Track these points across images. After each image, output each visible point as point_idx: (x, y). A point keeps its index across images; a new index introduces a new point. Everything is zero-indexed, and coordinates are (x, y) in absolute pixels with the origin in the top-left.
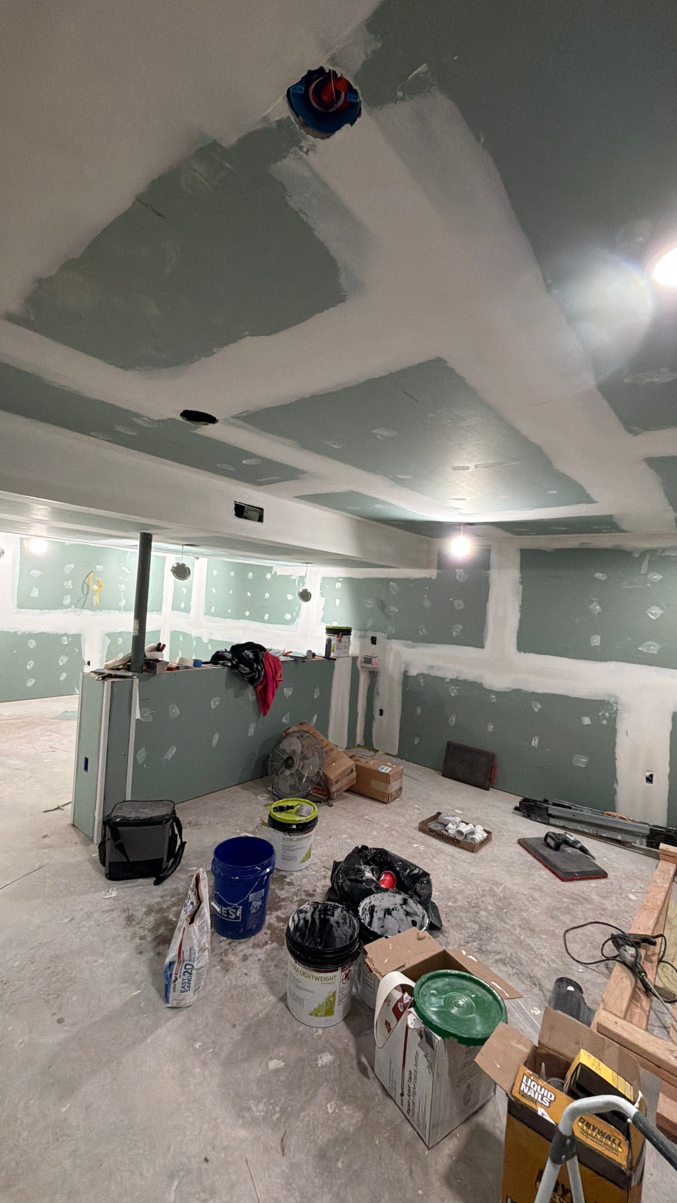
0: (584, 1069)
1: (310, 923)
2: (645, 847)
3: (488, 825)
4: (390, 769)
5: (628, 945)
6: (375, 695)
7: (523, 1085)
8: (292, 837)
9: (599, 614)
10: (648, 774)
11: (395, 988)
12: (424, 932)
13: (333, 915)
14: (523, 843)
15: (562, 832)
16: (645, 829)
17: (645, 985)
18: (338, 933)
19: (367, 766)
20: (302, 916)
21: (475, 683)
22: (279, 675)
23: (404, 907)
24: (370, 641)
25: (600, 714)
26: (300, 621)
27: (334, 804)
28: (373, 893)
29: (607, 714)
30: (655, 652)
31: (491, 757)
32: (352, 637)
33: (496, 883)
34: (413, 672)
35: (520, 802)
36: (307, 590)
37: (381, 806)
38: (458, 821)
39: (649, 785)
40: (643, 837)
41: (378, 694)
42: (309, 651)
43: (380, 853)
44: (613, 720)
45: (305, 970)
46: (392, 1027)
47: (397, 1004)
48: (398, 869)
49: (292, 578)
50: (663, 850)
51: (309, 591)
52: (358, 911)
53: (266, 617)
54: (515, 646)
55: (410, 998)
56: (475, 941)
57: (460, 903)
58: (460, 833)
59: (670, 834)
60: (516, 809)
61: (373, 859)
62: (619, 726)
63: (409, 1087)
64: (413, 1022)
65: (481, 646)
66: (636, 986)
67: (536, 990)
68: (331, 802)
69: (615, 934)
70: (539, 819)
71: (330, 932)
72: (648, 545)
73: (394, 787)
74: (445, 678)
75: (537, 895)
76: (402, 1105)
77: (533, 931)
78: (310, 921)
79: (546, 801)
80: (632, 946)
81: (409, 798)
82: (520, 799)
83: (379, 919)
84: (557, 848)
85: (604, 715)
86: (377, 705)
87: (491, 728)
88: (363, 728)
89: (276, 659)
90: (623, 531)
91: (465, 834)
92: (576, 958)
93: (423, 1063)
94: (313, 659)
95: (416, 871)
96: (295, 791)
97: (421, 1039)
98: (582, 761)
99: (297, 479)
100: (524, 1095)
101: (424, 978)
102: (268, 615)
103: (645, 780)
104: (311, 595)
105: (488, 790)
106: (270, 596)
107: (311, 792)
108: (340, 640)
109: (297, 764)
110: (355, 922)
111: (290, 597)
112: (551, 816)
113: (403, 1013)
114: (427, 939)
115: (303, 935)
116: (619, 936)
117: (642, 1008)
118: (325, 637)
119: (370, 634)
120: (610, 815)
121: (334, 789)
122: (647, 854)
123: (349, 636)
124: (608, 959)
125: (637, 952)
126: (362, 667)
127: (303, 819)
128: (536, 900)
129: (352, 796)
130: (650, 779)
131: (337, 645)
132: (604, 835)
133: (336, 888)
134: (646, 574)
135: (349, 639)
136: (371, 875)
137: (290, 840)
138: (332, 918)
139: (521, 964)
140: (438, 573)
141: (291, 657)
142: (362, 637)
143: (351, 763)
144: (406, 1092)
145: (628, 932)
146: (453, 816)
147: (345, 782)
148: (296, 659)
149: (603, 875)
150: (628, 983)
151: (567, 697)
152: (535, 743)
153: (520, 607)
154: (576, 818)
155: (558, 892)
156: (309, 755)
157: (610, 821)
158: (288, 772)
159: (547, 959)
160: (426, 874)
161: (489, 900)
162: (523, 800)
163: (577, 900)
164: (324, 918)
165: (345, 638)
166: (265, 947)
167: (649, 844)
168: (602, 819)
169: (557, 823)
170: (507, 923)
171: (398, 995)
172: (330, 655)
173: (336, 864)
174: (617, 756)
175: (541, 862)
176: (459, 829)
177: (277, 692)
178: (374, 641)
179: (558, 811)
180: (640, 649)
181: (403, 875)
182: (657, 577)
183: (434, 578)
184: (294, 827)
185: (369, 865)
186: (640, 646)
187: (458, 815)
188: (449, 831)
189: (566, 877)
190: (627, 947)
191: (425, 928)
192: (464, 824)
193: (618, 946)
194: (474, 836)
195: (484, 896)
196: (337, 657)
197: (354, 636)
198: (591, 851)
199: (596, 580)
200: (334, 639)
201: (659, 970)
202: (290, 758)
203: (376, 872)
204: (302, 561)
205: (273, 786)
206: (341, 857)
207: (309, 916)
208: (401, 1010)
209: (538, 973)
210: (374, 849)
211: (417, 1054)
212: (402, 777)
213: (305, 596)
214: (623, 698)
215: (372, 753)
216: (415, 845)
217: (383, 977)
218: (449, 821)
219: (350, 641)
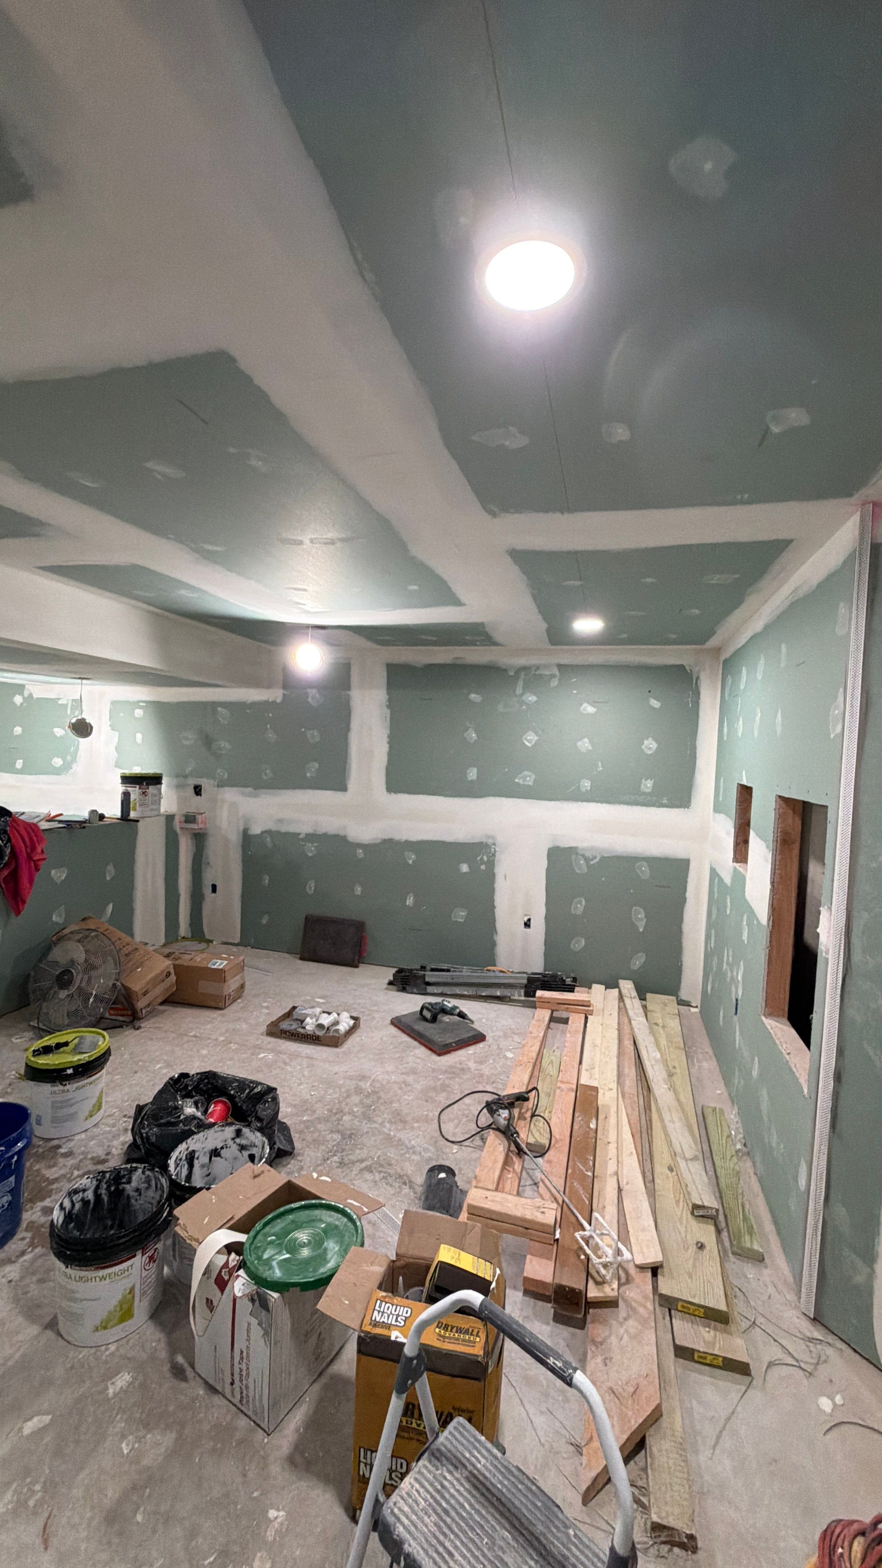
0: (444, 1267)
1: (92, 1205)
2: (523, 998)
3: (355, 1009)
4: (226, 962)
5: (502, 1108)
6: (203, 866)
7: (376, 1313)
8: (68, 1087)
9: (475, 741)
10: (526, 919)
11: (219, 1252)
12: (261, 1166)
13: (129, 1182)
14: (398, 1023)
15: (438, 1000)
16: (522, 978)
17: (518, 1146)
18: (138, 1204)
19: (192, 964)
20: (77, 1198)
21: (336, 836)
22: (39, 850)
23: (238, 1141)
24: (191, 791)
25: (479, 858)
26: (78, 768)
27: (142, 1025)
28: (194, 1133)
29: (485, 858)
30: (531, 783)
31: (359, 927)
32: (164, 787)
33: (363, 1078)
34: (256, 830)
35: (394, 975)
36: (84, 719)
37: (215, 1014)
38: (317, 1013)
39: (527, 930)
40: (521, 988)
41: (208, 863)
42: (93, 812)
43: (207, 1077)
44: (491, 864)
45: (83, 1273)
46: (215, 1304)
47: (220, 1271)
48: (232, 1092)
49: (60, 702)
50: (541, 998)
51: (87, 721)
52: (167, 1166)
53: (19, 764)
54: (384, 786)
55: (238, 1258)
56: (335, 1155)
57: (319, 1113)
58: (320, 1026)
59: (546, 979)
60: (390, 983)
61: (197, 1088)
62: (496, 870)
63: (241, 1370)
64: (242, 1287)
65: (343, 788)
66: (509, 1150)
67: (406, 1190)
68: (137, 1024)
69: (490, 1100)
70: (415, 990)
71: (128, 1204)
72: (522, 661)
73: (232, 985)
74: (299, 834)
75: (410, 1079)
76: (233, 1396)
77: (403, 1121)
78: (92, 1202)
79: (423, 968)
80: (506, 1108)
81: (256, 996)
82: (394, 970)
83: (203, 1166)
84: (434, 1019)
85: (482, 859)
86: (209, 878)
87: (358, 890)
88: (188, 912)
89: (32, 828)
90: (496, 644)
91: (326, 1026)
92: (450, 1139)
93: (257, 1332)
94: (102, 823)
95: (259, 1089)
96: (76, 1020)
97: (253, 1305)
98: (460, 915)
99: (37, 535)
100: (376, 1324)
101: (258, 1226)
102: (21, 761)
103: (523, 925)
104: (92, 728)
105: (357, 967)
106: (23, 730)
107: (107, 1015)
108: (144, 793)
109: (79, 979)
110: (163, 1181)
111: (59, 732)
112: (428, 984)
113: (228, 1280)
114: (266, 1173)
115: (80, 1226)
116: (493, 1102)
117: (514, 1171)
118: (120, 788)
119: (192, 782)
120: (489, 970)
121: (140, 1004)
122: (525, 1004)
123: (158, 786)
124: (483, 1129)
125: (510, 1114)
126: (182, 828)
127: (84, 1058)
128: (409, 1085)
129: (171, 1008)
130: (527, 925)
131: (140, 800)
132: (484, 994)
133: (139, 1141)
134: (522, 694)
135: (160, 790)
136: (194, 1110)
137: (63, 1091)
138: (128, 1187)
139: (390, 1165)
140: (284, 695)
141: (60, 822)
142: (179, 787)
143: (168, 962)
144: (237, 1377)
145: (503, 1093)
146: (312, 1007)
147: (158, 992)
148: (70, 825)
149: (480, 1038)
150: (501, 1149)
151: (443, 843)
152: (410, 901)
153: (388, 737)
154: (456, 980)
155: (434, 1070)
156: (98, 961)
157: (491, 977)
158: (63, 994)
159: (418, 1149)
160: (271, 1090)
161: (355, 1099)
162: (397, 972)
163: (454, 1073)
164: (117, 1189)
165: (152, 789)
166: (22, 1260)
167: (527, 995)
168: (483, 977)
169: (436, 991)
170: (374, 1122)
171: (221, 1260)
172: (129, 815)
173: (140, 1109)
174: (496, 904)
175: (416, 1040)
176: (320, 1021)
177: (37, 877)
178: (198, 790)
179: (438, 976)
180: (517, 780)
181: (240, 1098)
182: (532, 698)
183: (279, 701)
184: (70, 1071)
185: (192, 1097)
186: (516, 778)
187: (319, 1005)
188: (307, 1027)
189: (442, 1050)
190: (501, 1111)
191: (264, 1160)
192: (326, 1015)
193: (492, 1112)
194: (337, 1027)
195: (348, 1097)
196: (143, 818)
197: (168, 786)
198: (470, 1015)
199: (470, 701)
200: (135, 792)
201: (532, 1125)
202: (67, 972)
203: (202, 1106)
204: (74, 676)
205: (38, 1019)
206: (147, 1097)
207: (90, 1195)
208: (226, 1278)
209: (409, 1169)
210: (197, 1074)
211: (249, 1324)
212: (243, 970)
213: (82, 729)
214: (500, 839)
215: (203, 945)
216: (262, 1055)
217: (200, 1243)
218: (307, 1015)
219: (160, 793)
